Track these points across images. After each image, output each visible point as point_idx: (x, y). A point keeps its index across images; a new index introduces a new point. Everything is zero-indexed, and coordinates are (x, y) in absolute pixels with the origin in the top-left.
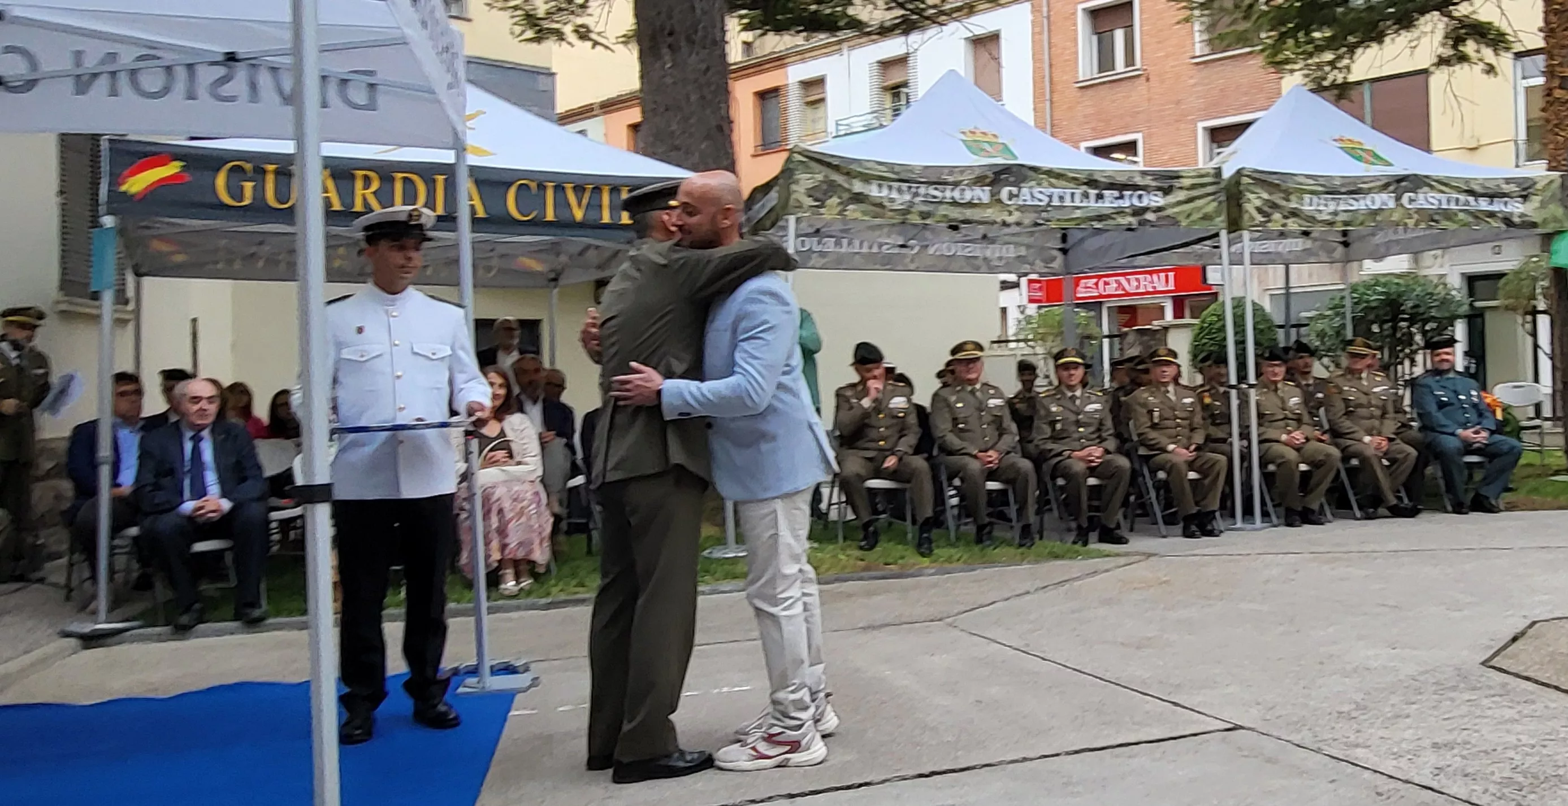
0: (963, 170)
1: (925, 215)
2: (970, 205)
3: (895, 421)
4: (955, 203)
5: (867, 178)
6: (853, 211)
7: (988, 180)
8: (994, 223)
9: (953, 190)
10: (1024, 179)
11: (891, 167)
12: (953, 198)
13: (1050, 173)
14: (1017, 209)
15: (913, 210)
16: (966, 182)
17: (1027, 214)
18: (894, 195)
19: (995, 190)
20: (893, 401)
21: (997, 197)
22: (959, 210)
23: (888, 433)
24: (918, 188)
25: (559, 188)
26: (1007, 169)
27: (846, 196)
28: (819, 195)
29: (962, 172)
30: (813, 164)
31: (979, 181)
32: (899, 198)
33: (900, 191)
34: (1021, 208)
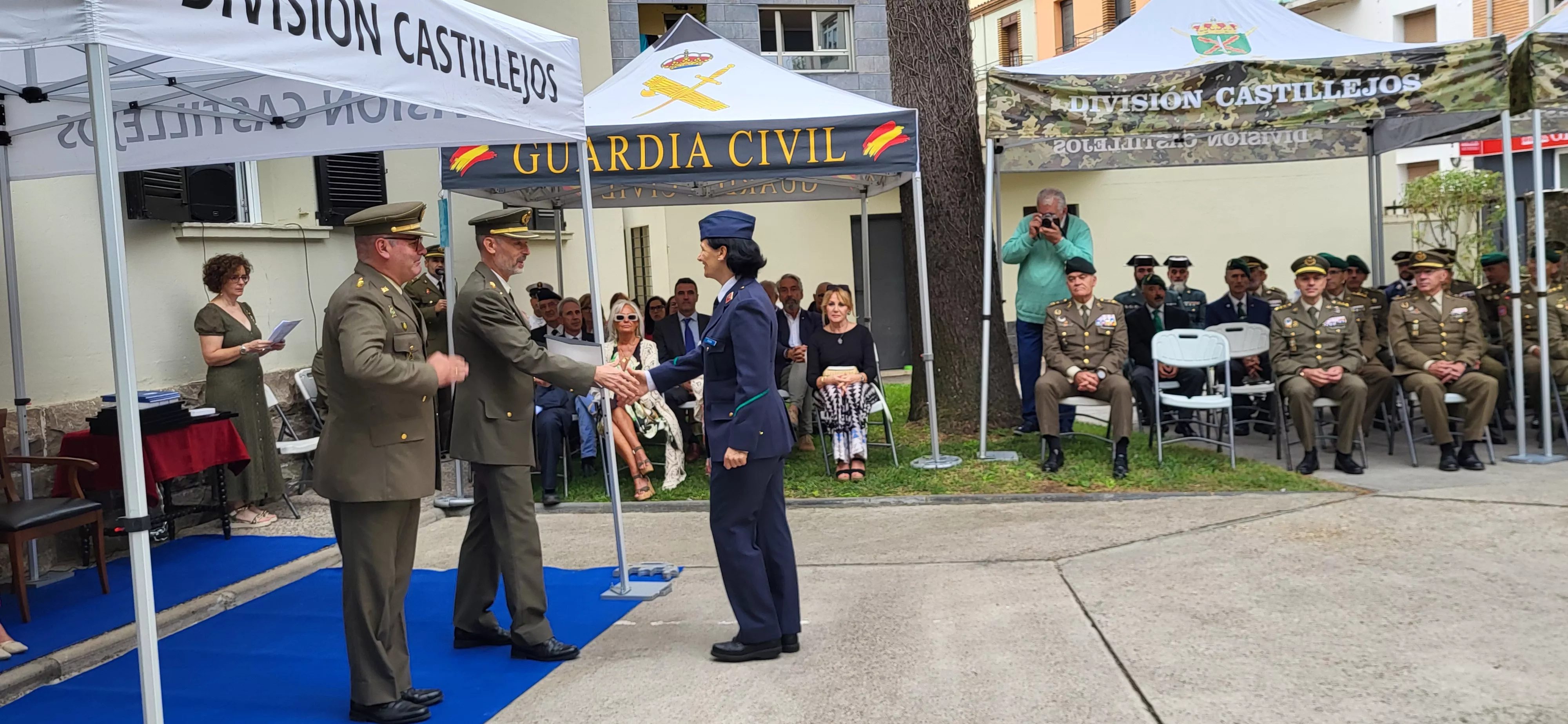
0: (1170, 75)
1: (1127, 128)
2: (1180, 111)
3: (1101, 339)
4: (1161, 111)
5: (1066, 95)
6: (1051, 129)
7: (1199, 84)
8: (1208, 128)
9: (1159, 98)
10: (1244, 77)
11: (1092, 80)
12: (1159, 106)
13: (1274, 67)
14: (1233, 111)
15: (1114, 122)
16: (1174, 87)
17: (1245, 116)
18: (1095, 108)
19: (1209, 92)
20: (1100, 319)
21: (1211, 100)
22: (1166, 118)
23: (1094, 350)
24: (1119, 99)
25: (771, 135)
26: (1224, 68)
27: (1043, 116)
28: (1014, 117)
29: (1169, 78)
30: (1009, 86)
31: (1190, 85)
32: (1101, 112)
33: (1101, 104)
34: (1237, 110)
